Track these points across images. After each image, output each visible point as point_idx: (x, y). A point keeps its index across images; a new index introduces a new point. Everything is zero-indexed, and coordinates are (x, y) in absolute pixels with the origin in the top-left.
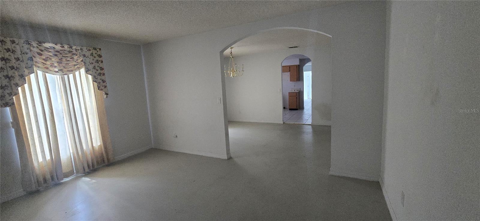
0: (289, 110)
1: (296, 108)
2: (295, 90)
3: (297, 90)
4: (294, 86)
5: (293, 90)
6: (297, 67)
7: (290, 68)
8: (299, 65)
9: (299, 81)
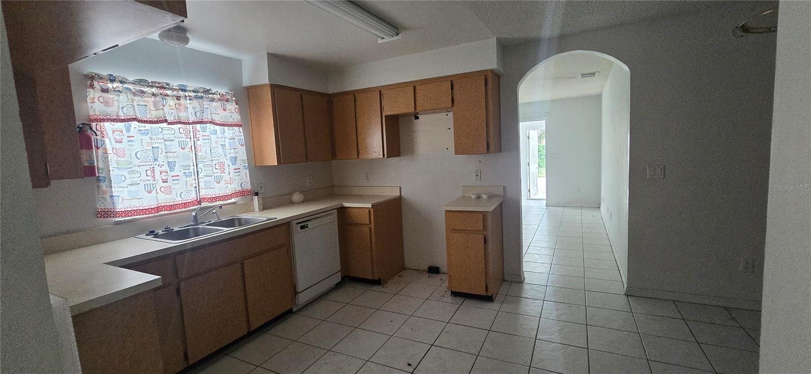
3: (490, 201)
4: (474, 175)
5: (473, 197)
6: (486, 80)
7: (452, 88)
8: (496, 76)
9: (501, 152)
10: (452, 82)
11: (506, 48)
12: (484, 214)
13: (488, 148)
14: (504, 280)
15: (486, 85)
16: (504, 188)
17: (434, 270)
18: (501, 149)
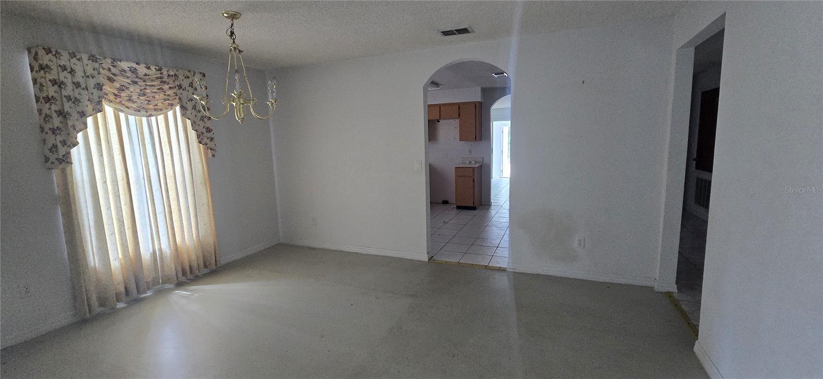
0: (456, 210)
1: (472, 205)
2: (470, 162)
3: (476, 162)
4: (468, 152)
5: (468, 162)
6: (475, 106)
7: (459, 109)
8: (480, 103)
9: (481, 140)
10: (459, 105)
11: (485, 91)
12: (474, 168)
13: (476, 138)
14: (481, 205)
15: (475, 108)
16: (483, 158)
17: (445, 202)
18: (481, 138)
